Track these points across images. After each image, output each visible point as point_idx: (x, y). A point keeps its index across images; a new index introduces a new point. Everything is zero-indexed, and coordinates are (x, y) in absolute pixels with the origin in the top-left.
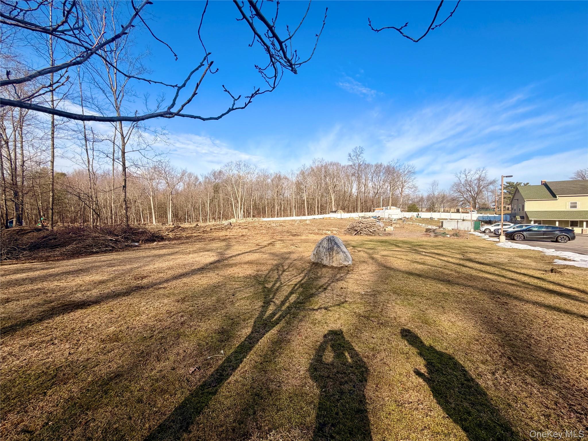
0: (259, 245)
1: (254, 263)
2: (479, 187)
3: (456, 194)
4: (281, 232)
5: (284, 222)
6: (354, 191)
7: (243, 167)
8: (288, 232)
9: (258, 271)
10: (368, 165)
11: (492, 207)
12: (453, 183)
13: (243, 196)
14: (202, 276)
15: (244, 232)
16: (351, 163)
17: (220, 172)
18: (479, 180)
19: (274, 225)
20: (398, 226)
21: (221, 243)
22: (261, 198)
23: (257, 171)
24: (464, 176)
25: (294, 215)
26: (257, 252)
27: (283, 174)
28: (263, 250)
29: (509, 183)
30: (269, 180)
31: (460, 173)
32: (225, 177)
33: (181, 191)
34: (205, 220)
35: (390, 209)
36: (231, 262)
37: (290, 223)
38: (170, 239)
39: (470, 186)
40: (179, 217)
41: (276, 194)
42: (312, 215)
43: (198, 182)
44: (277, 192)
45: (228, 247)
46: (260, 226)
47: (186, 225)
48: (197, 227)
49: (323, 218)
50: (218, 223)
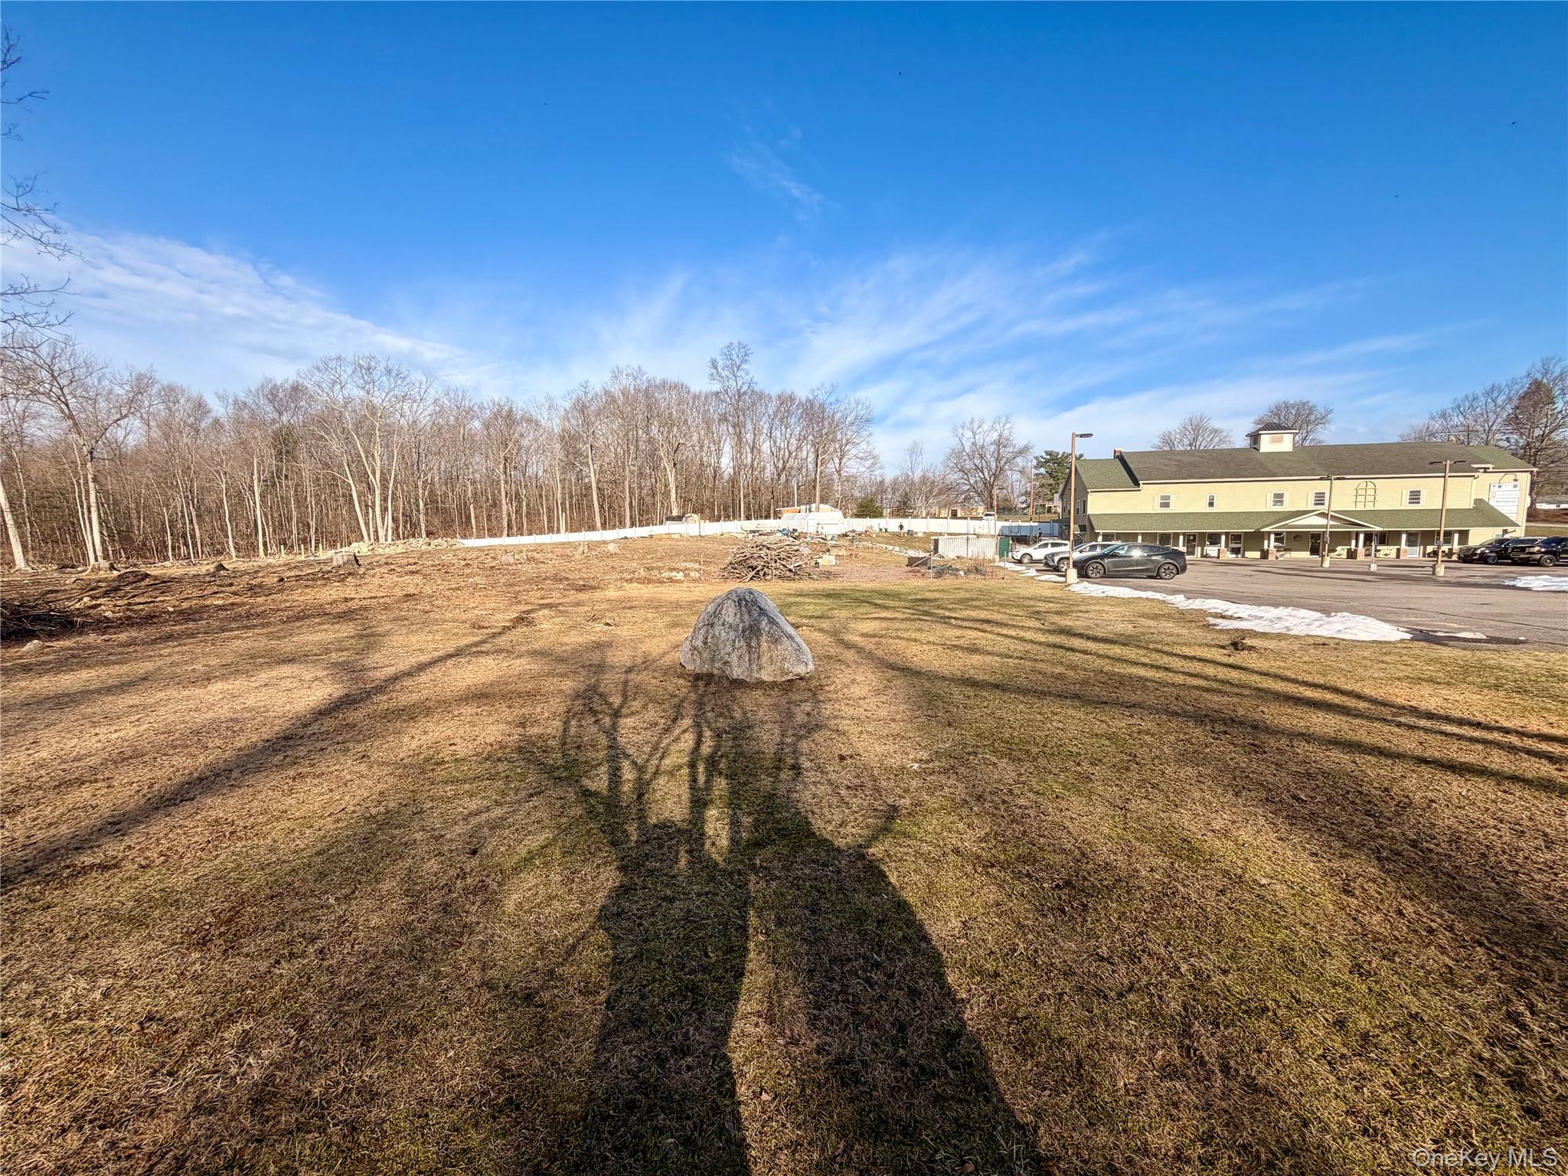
0: (480, 627)
1: (494, 695)
2: (998, 460)
3: (955, 476)
4: (538, 580)
5: (539, 548)
6: (726, 464)
7: (384, 379)
8: (556, 578)
9: (523, 725)
10: (761, 396)
11: (1020, 506)
12: (948, 451)
13: (389, 471)
14: (292, 773)
15: (412, 584)
16: (716, 387)
17: (296, 389)
18: (998, 444)
19: (511, 560)
20: (843, 552)
21: (337, 627)
22: (451, 480)
23: (432, 394)
24: (969, 434)
25: (563, 528)
26: (487, 653)
27: (521, 405)
28: (502, 641)
29: (1050, 455)
30: (477, 424)
31: (963, 428)
32: (317, 408)
33: (138, 450)
34: (248, 549)
35: (818, 510)
36: (404, 699)
37: (559, 551)
38: (103, 625)
39: (982, 457)
40: (138, 540)
41: (502, 466)
42: (614, 527)
43: (210, 421)
44: (506, 460)
45: (369, 640)
46: (464, 563)
47: (171, 568)
48: (222, 572)
49: (651, 537)
50: (302, 558)
